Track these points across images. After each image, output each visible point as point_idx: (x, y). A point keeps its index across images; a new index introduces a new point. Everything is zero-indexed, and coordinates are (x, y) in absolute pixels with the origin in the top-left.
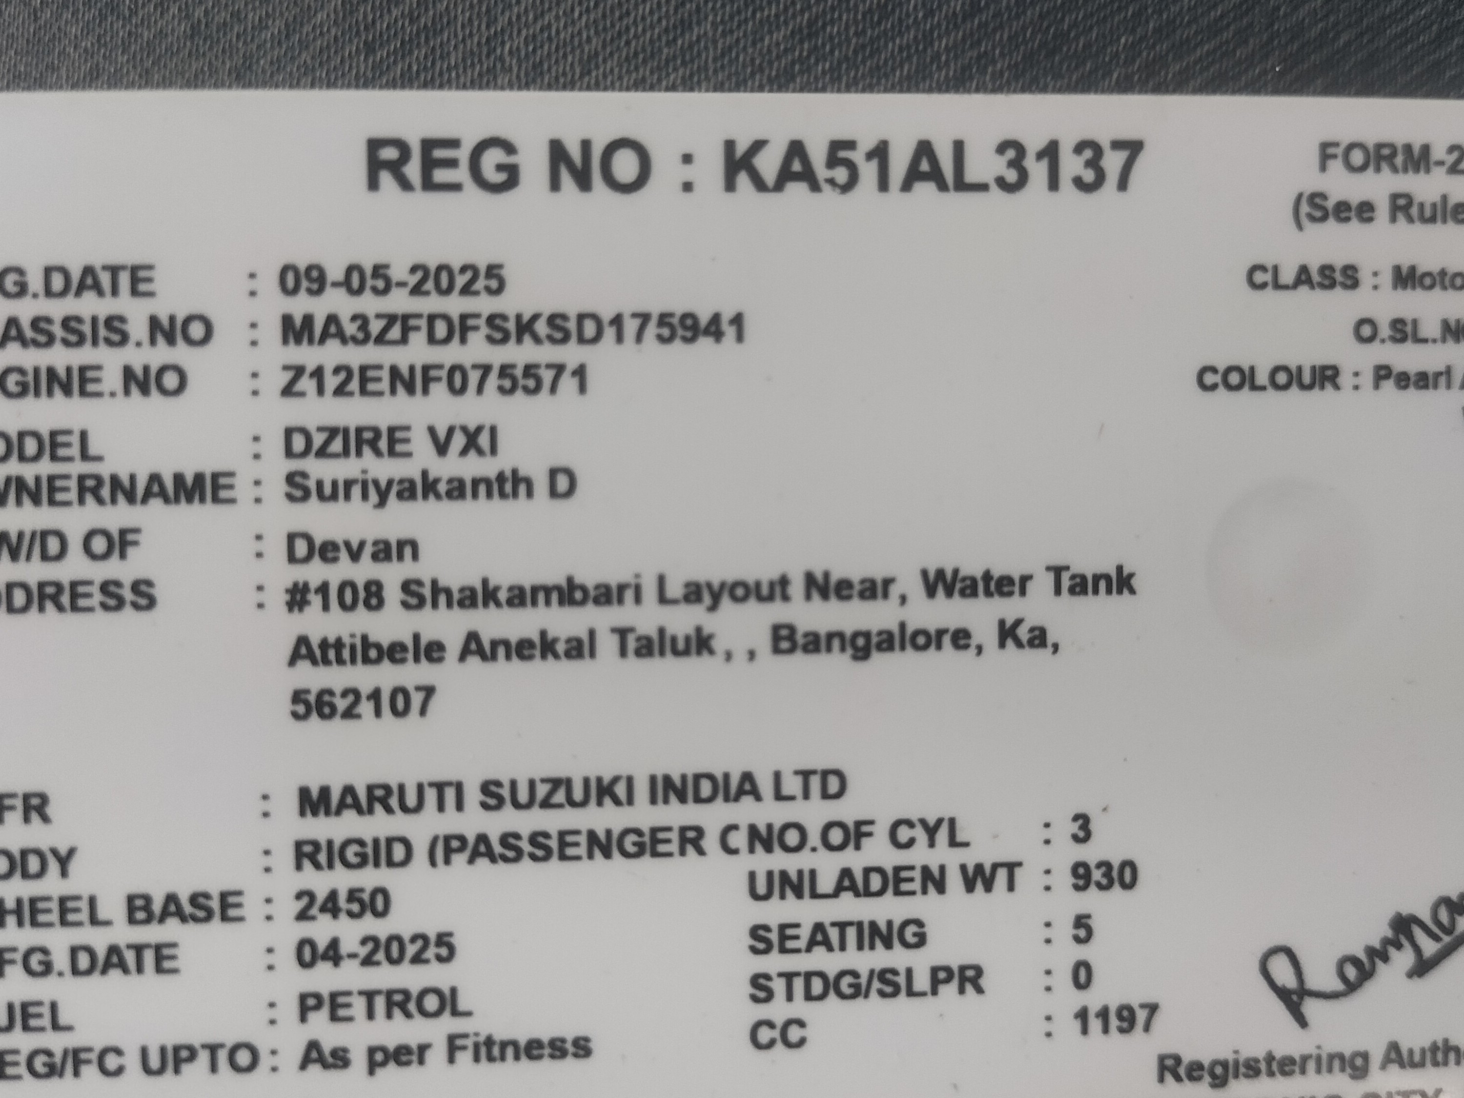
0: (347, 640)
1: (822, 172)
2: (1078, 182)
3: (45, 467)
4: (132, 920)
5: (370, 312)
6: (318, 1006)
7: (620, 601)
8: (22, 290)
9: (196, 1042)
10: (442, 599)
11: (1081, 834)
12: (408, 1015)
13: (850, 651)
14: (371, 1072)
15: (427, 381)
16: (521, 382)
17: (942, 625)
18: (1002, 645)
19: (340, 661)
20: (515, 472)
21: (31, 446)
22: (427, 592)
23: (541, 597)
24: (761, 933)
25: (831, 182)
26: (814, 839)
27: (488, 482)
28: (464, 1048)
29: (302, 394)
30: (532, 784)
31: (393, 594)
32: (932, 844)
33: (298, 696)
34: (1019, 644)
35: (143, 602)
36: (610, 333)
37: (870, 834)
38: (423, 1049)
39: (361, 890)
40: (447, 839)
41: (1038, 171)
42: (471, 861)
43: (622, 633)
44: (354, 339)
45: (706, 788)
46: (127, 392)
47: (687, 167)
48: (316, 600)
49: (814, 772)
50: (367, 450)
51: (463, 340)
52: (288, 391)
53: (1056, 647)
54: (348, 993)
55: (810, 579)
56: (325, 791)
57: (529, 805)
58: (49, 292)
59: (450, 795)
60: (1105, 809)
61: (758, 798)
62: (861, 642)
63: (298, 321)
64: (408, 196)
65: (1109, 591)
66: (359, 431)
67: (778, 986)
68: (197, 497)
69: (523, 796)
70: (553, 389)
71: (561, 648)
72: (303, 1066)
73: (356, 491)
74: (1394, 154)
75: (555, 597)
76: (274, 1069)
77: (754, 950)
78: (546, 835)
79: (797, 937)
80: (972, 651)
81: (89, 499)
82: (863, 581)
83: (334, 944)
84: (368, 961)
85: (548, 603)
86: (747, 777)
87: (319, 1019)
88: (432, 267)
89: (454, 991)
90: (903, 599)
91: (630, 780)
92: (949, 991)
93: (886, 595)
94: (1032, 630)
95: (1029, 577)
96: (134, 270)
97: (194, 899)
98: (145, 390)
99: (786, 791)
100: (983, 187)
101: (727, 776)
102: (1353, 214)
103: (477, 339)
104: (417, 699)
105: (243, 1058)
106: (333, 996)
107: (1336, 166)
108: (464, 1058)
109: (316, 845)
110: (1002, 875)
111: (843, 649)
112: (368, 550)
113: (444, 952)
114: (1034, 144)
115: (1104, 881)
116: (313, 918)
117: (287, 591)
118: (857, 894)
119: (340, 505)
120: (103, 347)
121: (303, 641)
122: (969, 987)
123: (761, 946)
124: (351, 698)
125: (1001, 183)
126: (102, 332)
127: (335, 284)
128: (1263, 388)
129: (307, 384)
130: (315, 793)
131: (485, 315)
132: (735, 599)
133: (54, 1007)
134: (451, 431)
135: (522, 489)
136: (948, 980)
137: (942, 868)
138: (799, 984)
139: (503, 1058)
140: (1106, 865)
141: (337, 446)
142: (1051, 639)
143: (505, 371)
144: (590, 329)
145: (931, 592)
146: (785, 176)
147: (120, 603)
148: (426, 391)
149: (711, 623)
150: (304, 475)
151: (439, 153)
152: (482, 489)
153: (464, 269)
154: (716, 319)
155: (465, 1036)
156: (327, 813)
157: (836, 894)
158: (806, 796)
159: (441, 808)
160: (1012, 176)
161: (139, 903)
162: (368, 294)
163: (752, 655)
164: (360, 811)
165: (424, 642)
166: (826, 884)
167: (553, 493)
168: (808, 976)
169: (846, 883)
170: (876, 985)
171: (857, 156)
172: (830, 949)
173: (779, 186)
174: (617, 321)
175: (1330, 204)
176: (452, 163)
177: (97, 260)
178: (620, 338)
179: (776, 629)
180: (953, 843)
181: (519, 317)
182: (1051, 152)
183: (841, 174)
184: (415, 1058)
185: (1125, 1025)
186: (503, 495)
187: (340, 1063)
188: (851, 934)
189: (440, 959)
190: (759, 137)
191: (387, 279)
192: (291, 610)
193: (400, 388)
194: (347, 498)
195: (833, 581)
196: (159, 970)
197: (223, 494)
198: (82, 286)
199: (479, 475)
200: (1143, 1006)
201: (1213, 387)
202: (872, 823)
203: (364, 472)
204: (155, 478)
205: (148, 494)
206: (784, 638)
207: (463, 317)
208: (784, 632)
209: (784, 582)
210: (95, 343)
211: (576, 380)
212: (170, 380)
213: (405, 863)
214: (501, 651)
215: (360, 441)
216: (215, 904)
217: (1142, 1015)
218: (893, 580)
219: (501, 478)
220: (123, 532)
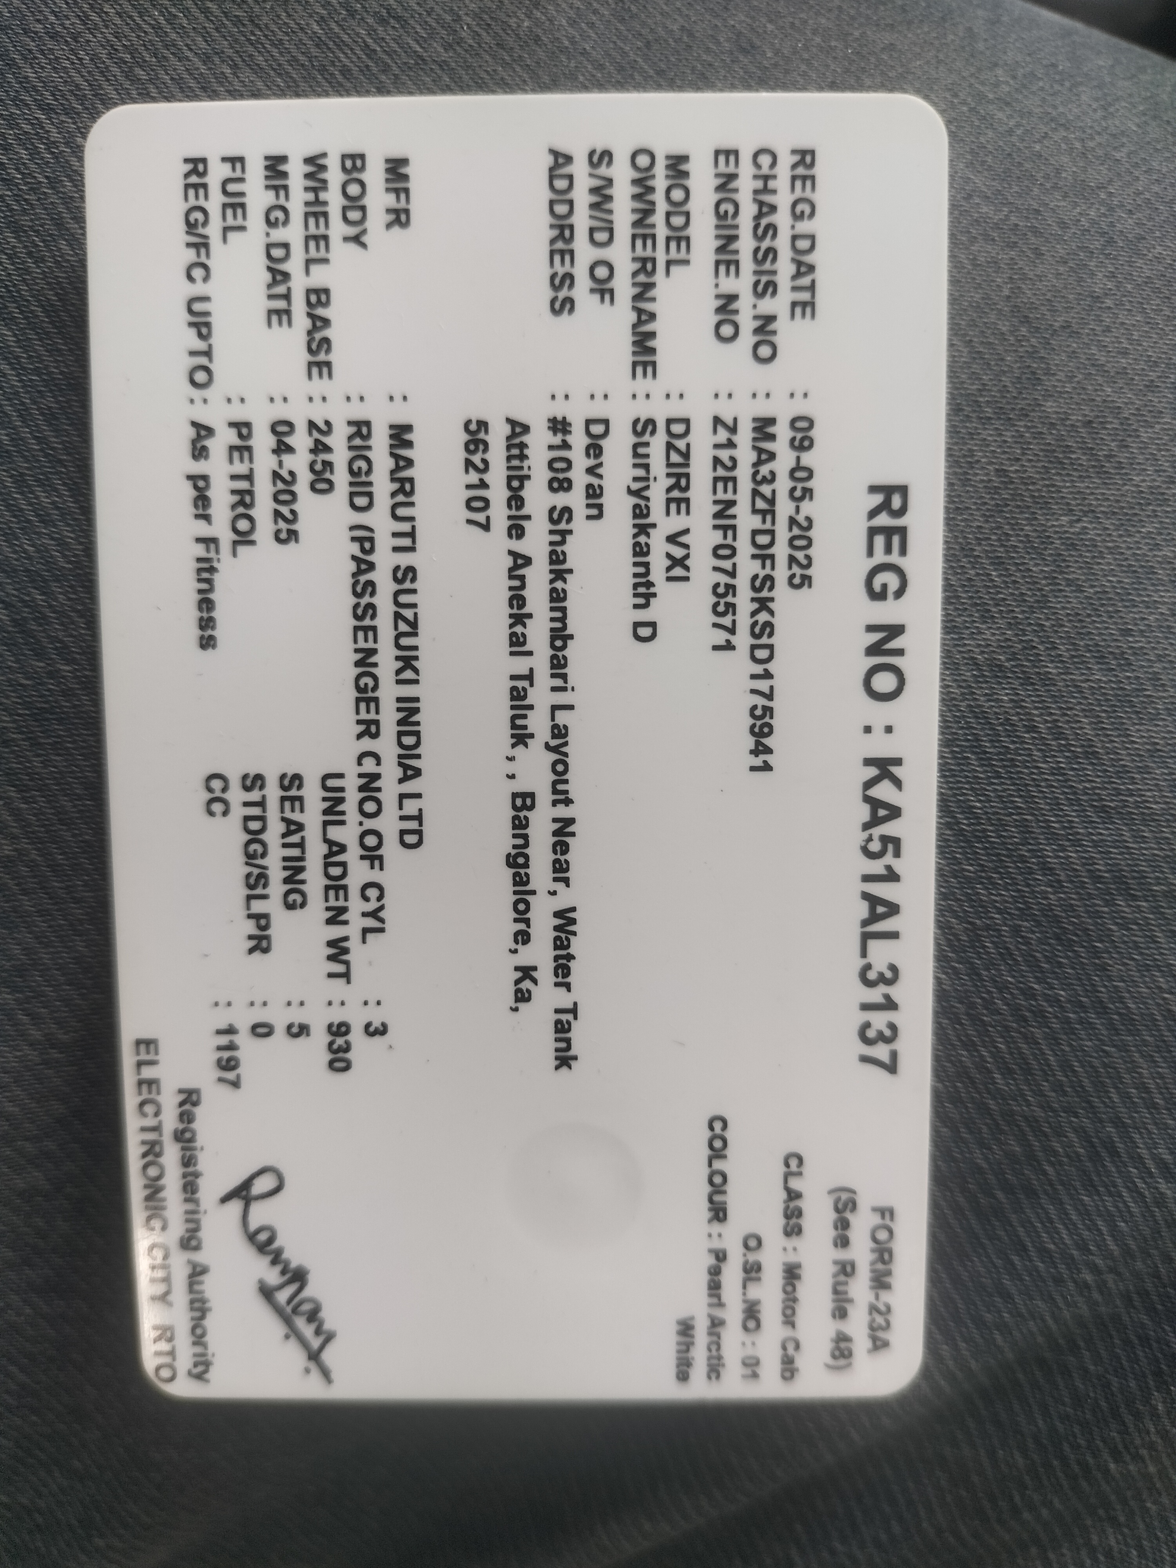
0: (526, 464)
1: (877, 831)
2: (867, 1025)
3: (662, 232)
4: (309, 292)
5: (777, 485)
6: (240, 436)
7: (553, 676)
8: (798, 217)
9: (213, 341)
10: (557, 538)
11: (372, 1029)
12: (233, 507)
13: (513, 852)
14: (189, 477)
15: (725, 528)
16: (722, 601)
17: (532, 922)
18: (517, 968)
19: (509, 458)
20: (654, 595)
21: (678, 219)
22: (563, 526)
23: (558, 614)
24: (297, 783)
25: (870, 839)
26: (369, 824)
27: (647, 573)
28: (208, 550)
29: (715, 431)
30: (414, 606)
31: (561, 500)
32: (364, 915)
33: (483, 425)
34: (517, 982)
35: (557, 306)
36: (759, 669)
37: (372, 867)
38: (207, 518)
39: (332, 472)
40: (371, 540)
41: (875, 995)
42: (354, 558)
43: (529, 677)
44: (756, 473)
45: (409, 741)
46: (718, 297)
47: (882, 730)
48: (557, 440)
49: (421, 825)
50: (672, 481)
51: (754, 557)
52: (717, 421)
53: (516, 1010)
54: (251, 460)
55: (570, 821)
56: (409, 444)
57: (396, 603)
58: (796, 235)
59: (406, 542)
60: (391, 1047)
61: (401, 781)
62: (521, 860)
63: (771, 430)
64: (865, 516)
65: (557, 1050)
66: (687, 476)
67: (255, 796)
68: (637, 349)
69: (403, 599)
70: (715, 625)
71: (519, 629)
72: (194, 424)
73: (641, 473)
74: (884, 1262)
75: (558, 625)
76: (192, 401)
77: (283, 777)
78: (373, 617)
79: (293, 810)
80: (513, 946)
81: (637, 266)
82: (567, 862)
83: (290, 450)
84: (276, 475)
85: (552, 620)
86: (418, 773)
87: (231, 437)
88: (811, 534)
89: (252, 543)
90: (554, 893)
91: (416, 682)
92: (250, 927)
93: (555, 880)
94: (529, 991)
95: (569, 990)
96: (813, 304)
97: (326, 341)
98: (720, 310)
99: (406, 802)
100: (864, 954)
101: (418, 756)
102: (840, 1231)
103: (755, 567)
104: (480, 517)
105: (201, 377)
106: (249, 449)
107: (876, 1220)
108: (200, 550)
109: (369, 436)
110: (340, 968)
111: (515, 847)
112: (595, 481)
113: (283, 536)
114: (895, 992)
115: (335, 1046)
116: (310, 434)
117: (564, 418)
118: (326, 857)
119: (629, 460)
120: (753, 279)
121: (526, 429)
122: (253, 943)
123: (286, 783)
124: (481, 466)
125: (868, 967)
126: (764, 279)
127: (798, 458)
128: (710, 1165)
129: (723, 435)
130: (407, 437)
131: (773, 574)
132: (555, 764)
133: (242, 228)
134: (686, 546)
135: (641, 601)
136: (259, 927)
137: (346, 923)
138: (255, 811)
139: (200, 581)
140: (347, 1048)
141: (675, 458)
142: (522, 1006)
143: (731, 589)
144: (762, 654)
145: (558, 914)
146: (875, 804)
147: (556, 287)
148: (716, 527)
149: (536, 746)
150: (653, 432)
151: (896, 540)
152: (642, 570)
153: (808, 557)
154: (769, 751)
155: (217, 552)
156: (391, 446)
157: (326, 840)
158: (402, 818)
159: (395, 535)
160: (872, 975)
161: (324, 298)
162: (791, 484)
163: (512, 777)
164: (392, 472)
165: (524, 523)
166: (334, 833)
167: (637, 625)
168: (262, 819)
169: (335, 849)
170: (256, 871)
171: (889, 859)
172: (284, 836)
173: (867, 799)
174: (767, 675)
175: (848, 1215)
176: (888, 550)
177: (820, 275)
178: (754, 677)
179: (532, 795)
180: (365, 931)
181: (772, 600)
182: (890, 1005)
183: (875, 847)
184: (201, 512)
185: (224, 1063)
186: (636, 586)
187: (196, 453)
188: (295, 852)
189: (277, 533)
190: (905, 785)
191: (802, 499)
192: (549, 420)
193: (718, 508)
194: (635, 466)
195: (567, 839)
196: (270, 312)
197: (639, 370)
198: (799, 264)
199: (652, 567)
200: (238, 1076)
201: (711, 1128)
202: (381, 869)
203: (655, 478)
204: (652, 316)
205: (640, 311)
206: (524, 801)
207: (772, 557)
208: (529, 802)
209: (568, 802)
210: (756, 273)
211: (724, 643)
212: (727, 330)
213: (353, 506)
214: (516, 583)
215: (678, 476)
216: (322, 357)
217: (231, 1076)
218: (568, 886)
219: (649, 584)
220: (611, 292)
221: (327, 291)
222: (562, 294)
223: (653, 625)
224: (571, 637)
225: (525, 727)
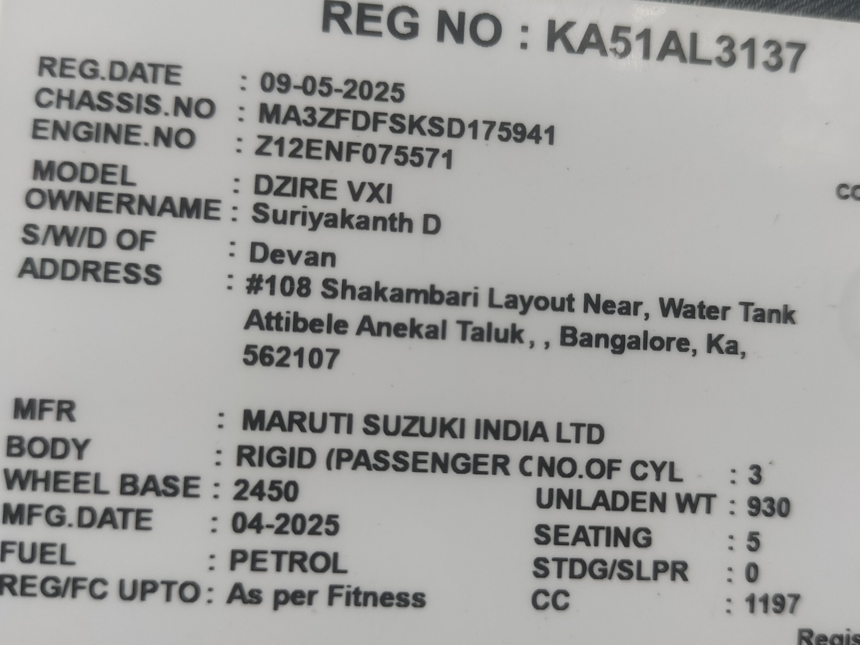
0: (284, 315)
1: (608, 44)
2: (766, 64)
3: (97, 187)
4: (123, 492)
5: (317, 107)
6: (243, 560)
7: (464, 304)
8: (95, 74)
9: (158, 579)
10: (349, 293)
11: (755, 478)
12: (304, 570)
13: (611, 347)
14: (276, 608)
15: (350, 152)
16: (410, 158)
17: (671, 335)
18: (709, 351)
19: (279, 328)
20: (402, 214)
21: (89, 173)
22: (339, 287)
23: (413, 296)
24: (543, 530)
25: (614, 51)
26: (581, 469)
27: (383, 219)
28: (340, 595)
29: (269, 154)
30: (398, 418)
31: (317, 287)
32: (658, 479)
33: (249, 349)
34: (720, 351)
35: (152, 279)
36: (469, 131)
37: (618, 469)
38: (312, 593)
39: (280, 482)
40: (340, 452)
41: (743, 56)
42: (354, 468)
43: (464, 324)
44: (306, 123)
45: (512, 431)
46: (156, 144)
47: (525, 34)
48: (266, 287)
49: (584, 425)
50: (307, 193)
51: (375, 129)
52: (260, 152)
53: (744, 354)
54: (265, 552)
55: (587, 297)
56: (261, 414)
57: (395, 433)
58: (112, 77)
59: (344, 421)
60: (771, 463)
61: (546, 440)
62: (618, 342)
63: (270, 108)
64: (347, 36)
66: (304, 180)
67: (553, 567)
68: (195, 215)
69: (392, 427)
70: (430, 165)
71: (423, 331)
72: (229, 601)
73: (298, 219)
75: (422, 297)
76: (210, 602)
77: (538, 542)
78: (406, 454)
79: (567, 535)
80: (690, 353)
81: (124, 209)
82: (621, 303)
83: (258, 517)
84: (280, 531)
85: (417, 301)
86: (540, 425)
87: (244, 568)
89: (336, 555)
90: (647, 316)
91: (463, 421)
92: (665, 578)
93: (636, 313)
94: (729, 342)
95: (729, 308)
96: (169, 67)
97: (167, 480)
98: (167, 143)
99: (564, 436)
100: (708, 62)
101: (526, 423)
103: (384, 129)
104: (327, 357)
105: (189, 592)
106: (255, 553)
108: (339, 602)
109: (252, 449)
110: (703, 502)
111: (606, 346)
112: (303, 257)
113: (331, 528)
114: (741, 39)
115: (769, 511)
116: (246, 499)
117: (248, 280)
118: (608, 509)
119: (287, 227)
120: (143, 114)
121: (255, 313)
122: (678, 577)
123: (543, 539)
124: (284, 353)
125: (719, 60)
126: (144, 105)
127: (296, 87)
130: (254, 415)
131: (390, 114)
132: (538, 307)
133: (63, 548)
134: (363, 185)
135: (406, 225)
136: (665, 571)
137: (664, 495)
138: (566, 566)
139: (365, 604)
140: (770, 500)
141: (288, 189)
142: (741, 349)
143: (401, 150)
144: (456, 128)
145: (665, 314)
146: (585, 45)
147: (137, 280)
148: (348, 159)
149: (522, 322)
150: (266, 206)
151: (369, 12)
152: (380, 224)
153: (379, 85)
154: (537, 128)
155: (341, 587)
156: (261, 429)
157: (593, 508)
158: (578, 441)
159: (337, 430)
160: (726, 57)
161: (129, 480)
162: (317, 94)
163: (547, 345)
164: (283, 429)
165: (334, 320)
166: (588, 500)
167: (426, 231)
168: (573, 561)
169: (601, 500)
170: (617, 570)
171: (631, 36)
172: (588, 544)
173: (582, 49)
174: (474, 125)
176: (377, 19)
177: (145, 60)
178: (475, 136)
179: (564, 329)
180: (672, 478)
181: (412, 117)
182: (750, 44)
183: (621, 46)
184: (306, 600)
185: (778, 608)
186: (393, 229)
187: (255, 600)
188: (603, 535)
189: (328, 532)
190: (570, 19)
191: (330, 87)
192: (249, 292)
193: (332, 156)
194: (292, 223)
195: (602, 301)
196: (138, 527)
197: (212, 214)
198: (134, 75)
199: (378, 215)
200: (790, 596)
201: (846, 197)
202: (620, 461)
203: (305, 207)
204: (168, 200)
205: (163, 210)
206: (568, 336)
207: (376, 114)
208: (569, 332)
209: (571, 299)
210: (138, 111)
211: (445, 160)
212: (185, 138)
213: (310, 466)
214: (384, 330)
215: (304, 187)
216: (180, 485)
217: (789, 601)
218: (641, 303)
219: (393, 218)
220: (144, 233)
221: (124, 477)
222: (143, 274)
223: (427, 217)
224: (432, 287)
225: (506, 331)
